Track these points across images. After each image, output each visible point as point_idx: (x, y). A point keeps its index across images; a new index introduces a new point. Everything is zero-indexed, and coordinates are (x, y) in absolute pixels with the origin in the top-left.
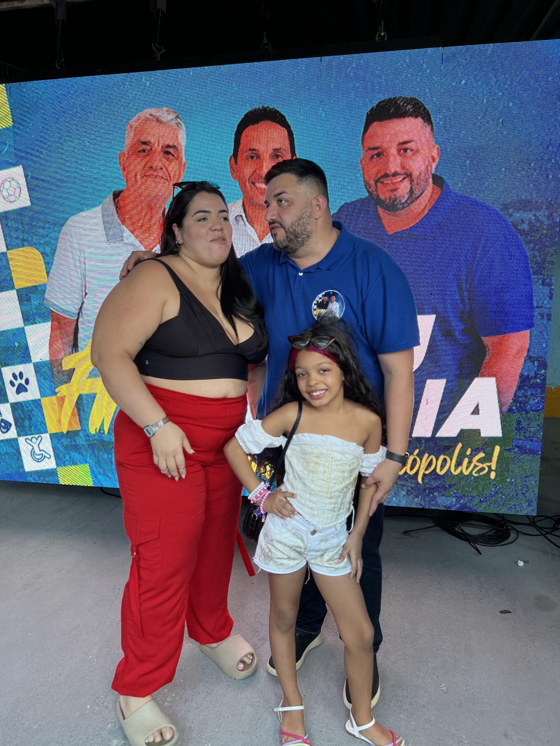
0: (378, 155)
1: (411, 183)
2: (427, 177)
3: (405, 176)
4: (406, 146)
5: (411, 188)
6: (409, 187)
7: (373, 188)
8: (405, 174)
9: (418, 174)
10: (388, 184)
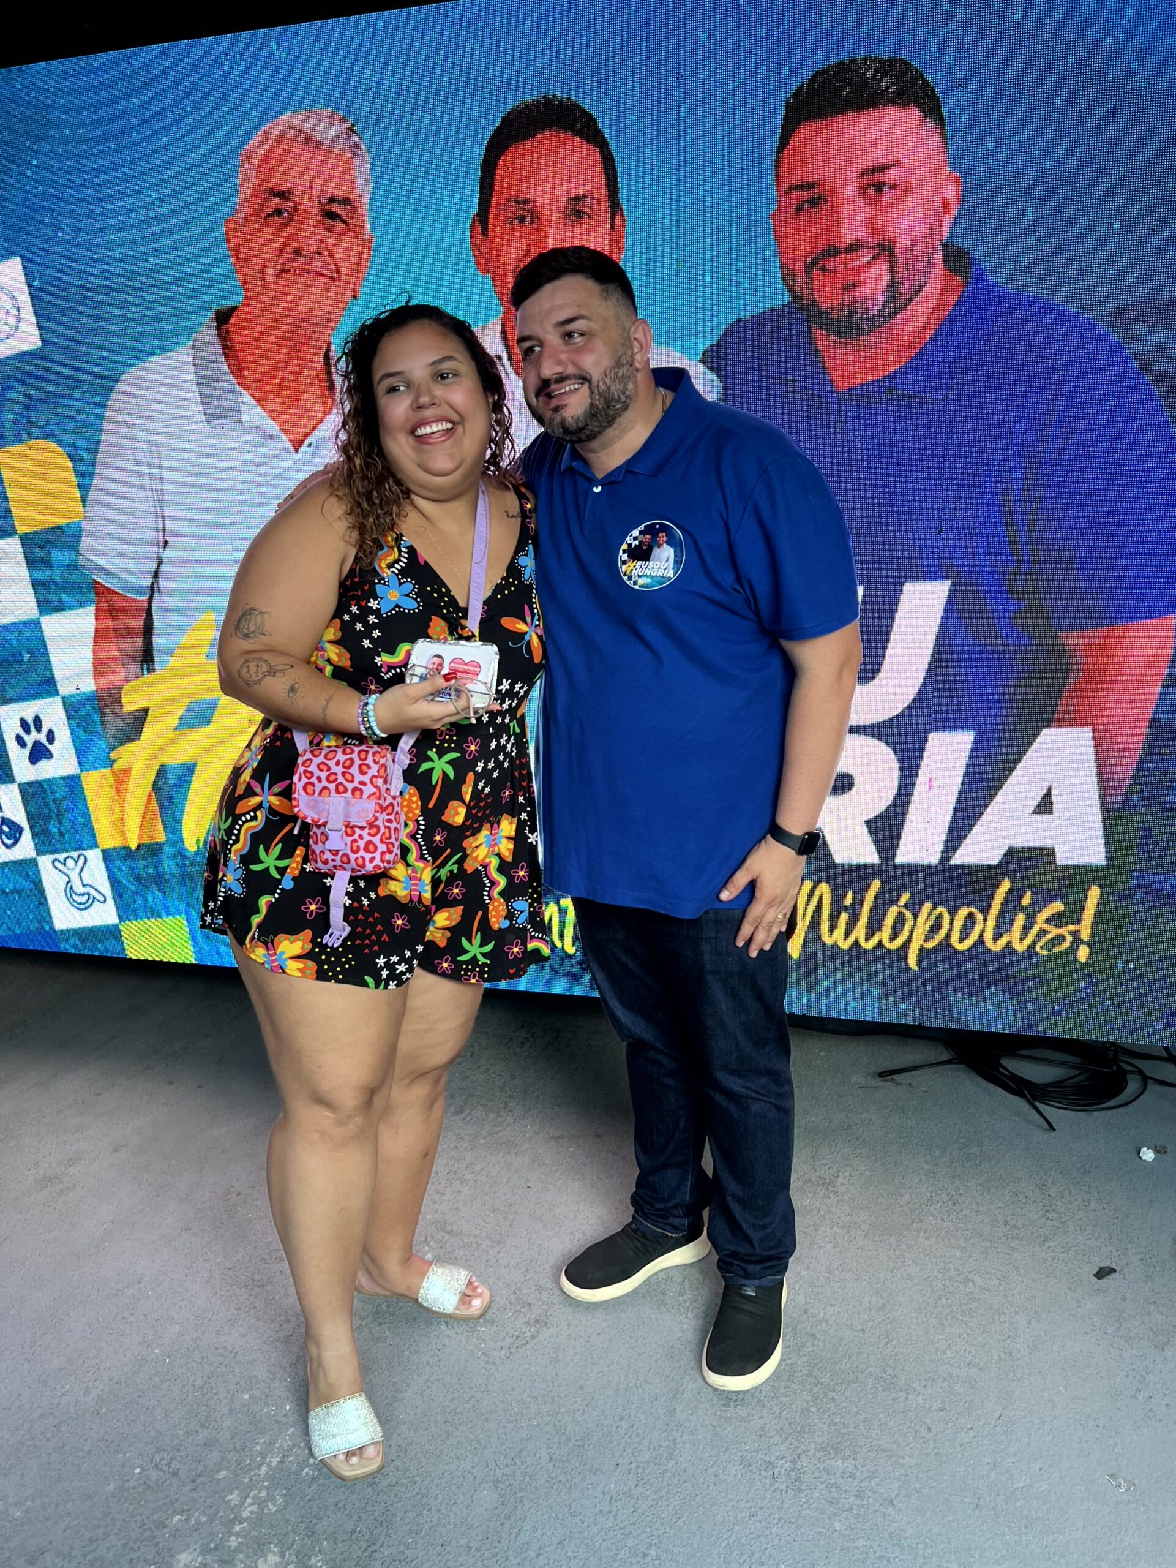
0: (814, 202)
1: (892, 269)
2: (930, 250)
3: (878, 250)
4: (880, 177)
5: (893, 280)
6: (887, 277)
7: (802, 284)
8: (879, 245)
9: (908, 243)
10: (837, 271)
